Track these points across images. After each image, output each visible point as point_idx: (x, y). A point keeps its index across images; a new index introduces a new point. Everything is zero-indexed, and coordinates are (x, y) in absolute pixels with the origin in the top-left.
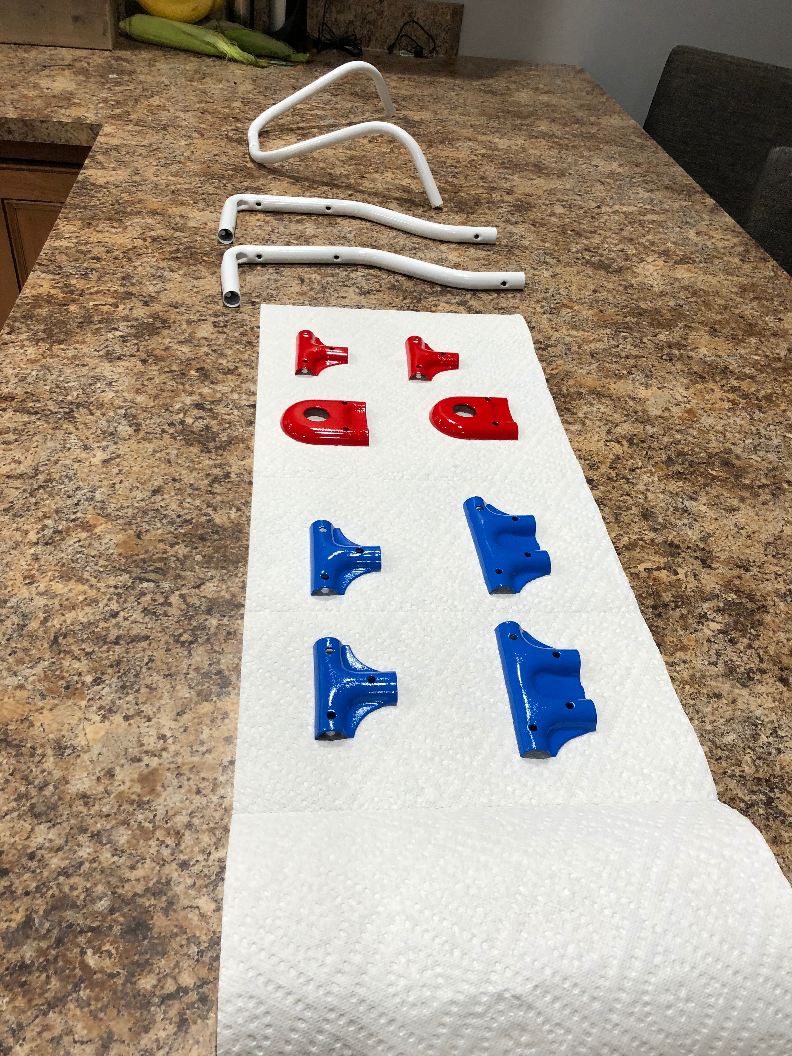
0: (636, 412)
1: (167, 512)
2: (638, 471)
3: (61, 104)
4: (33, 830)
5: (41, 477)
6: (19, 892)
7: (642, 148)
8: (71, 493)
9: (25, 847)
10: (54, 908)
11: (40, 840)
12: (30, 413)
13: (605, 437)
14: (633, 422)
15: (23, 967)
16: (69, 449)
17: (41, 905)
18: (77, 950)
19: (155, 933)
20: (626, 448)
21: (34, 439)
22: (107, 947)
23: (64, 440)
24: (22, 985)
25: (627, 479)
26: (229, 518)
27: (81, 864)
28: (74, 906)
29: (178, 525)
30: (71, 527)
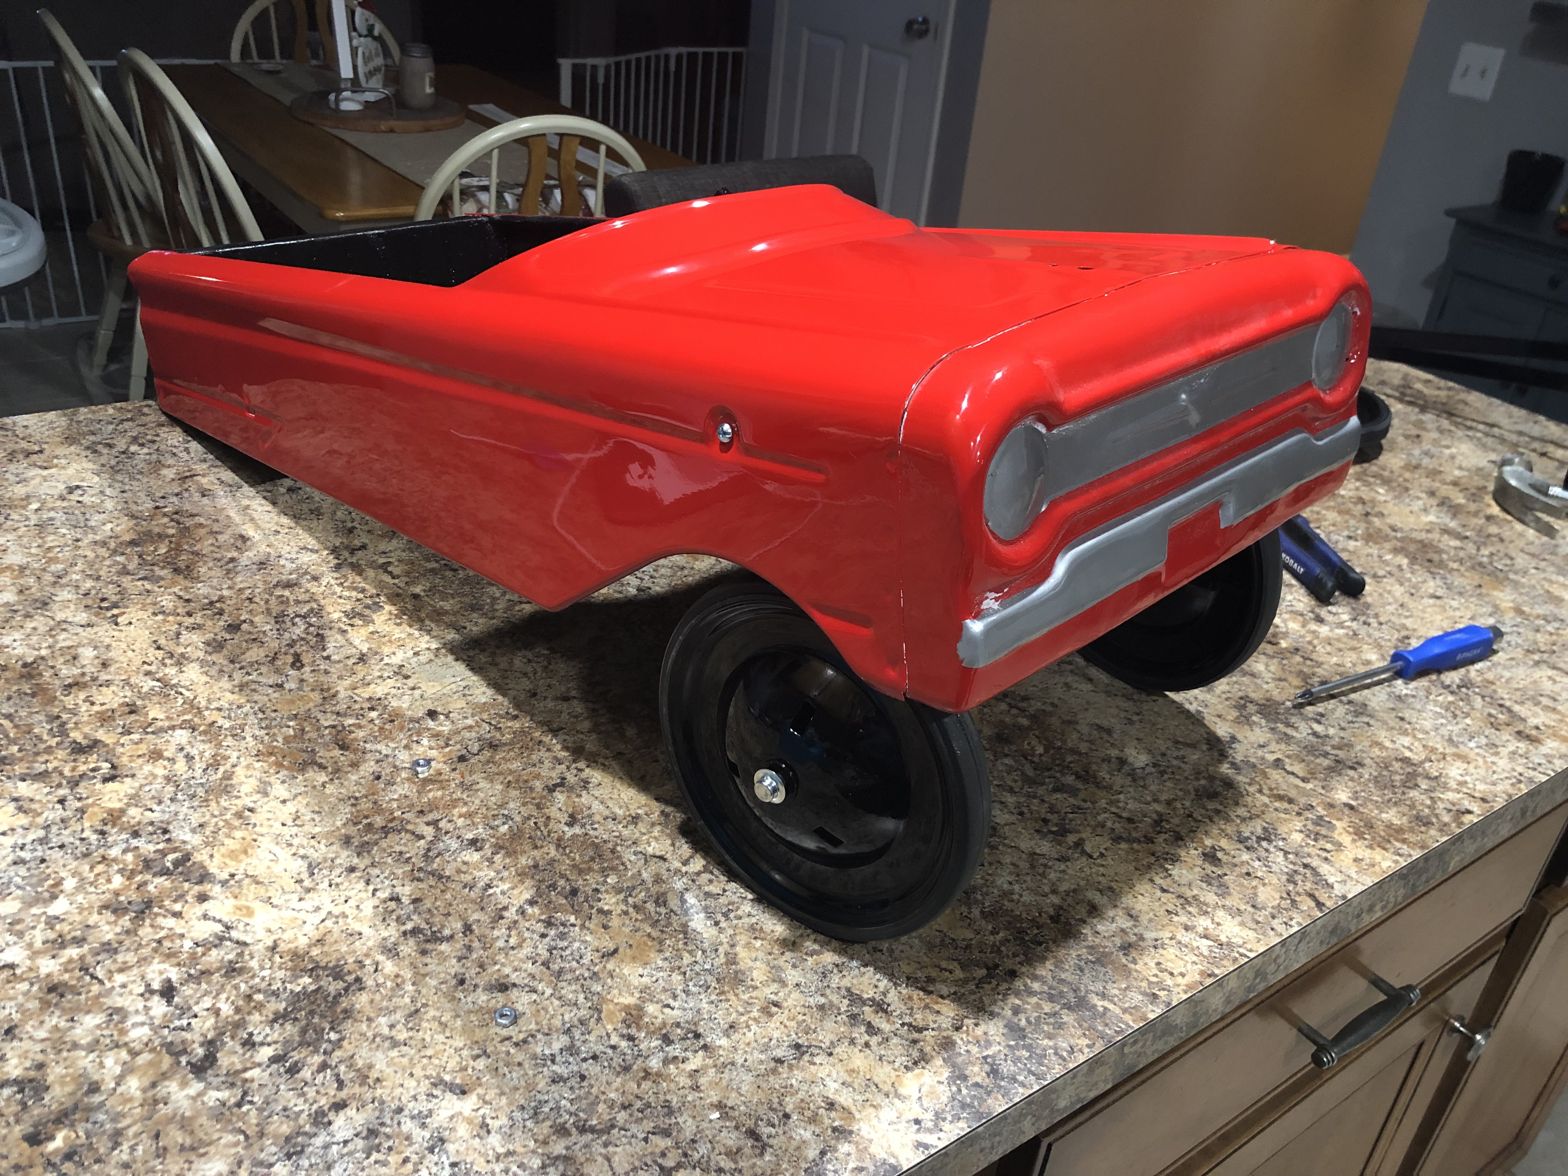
0: (15, 611)
4: (1006, 825)
6: (1047, 805)
9: (1020, 821)
10: (1035, 783)
11: (1007, 816)
13: (107, 627)
14: (48, 610)
15: (1078, 777)
17: (1041, 791)
18: (1044, 759)
19: (997, 730)
20: (129, 610)
22: (1026, 747)
24: (1087, 772)
25: (212, 602)
27: (998, 786)
28: (1023, 774)
29: (561, 928)
30: (647, 1033)
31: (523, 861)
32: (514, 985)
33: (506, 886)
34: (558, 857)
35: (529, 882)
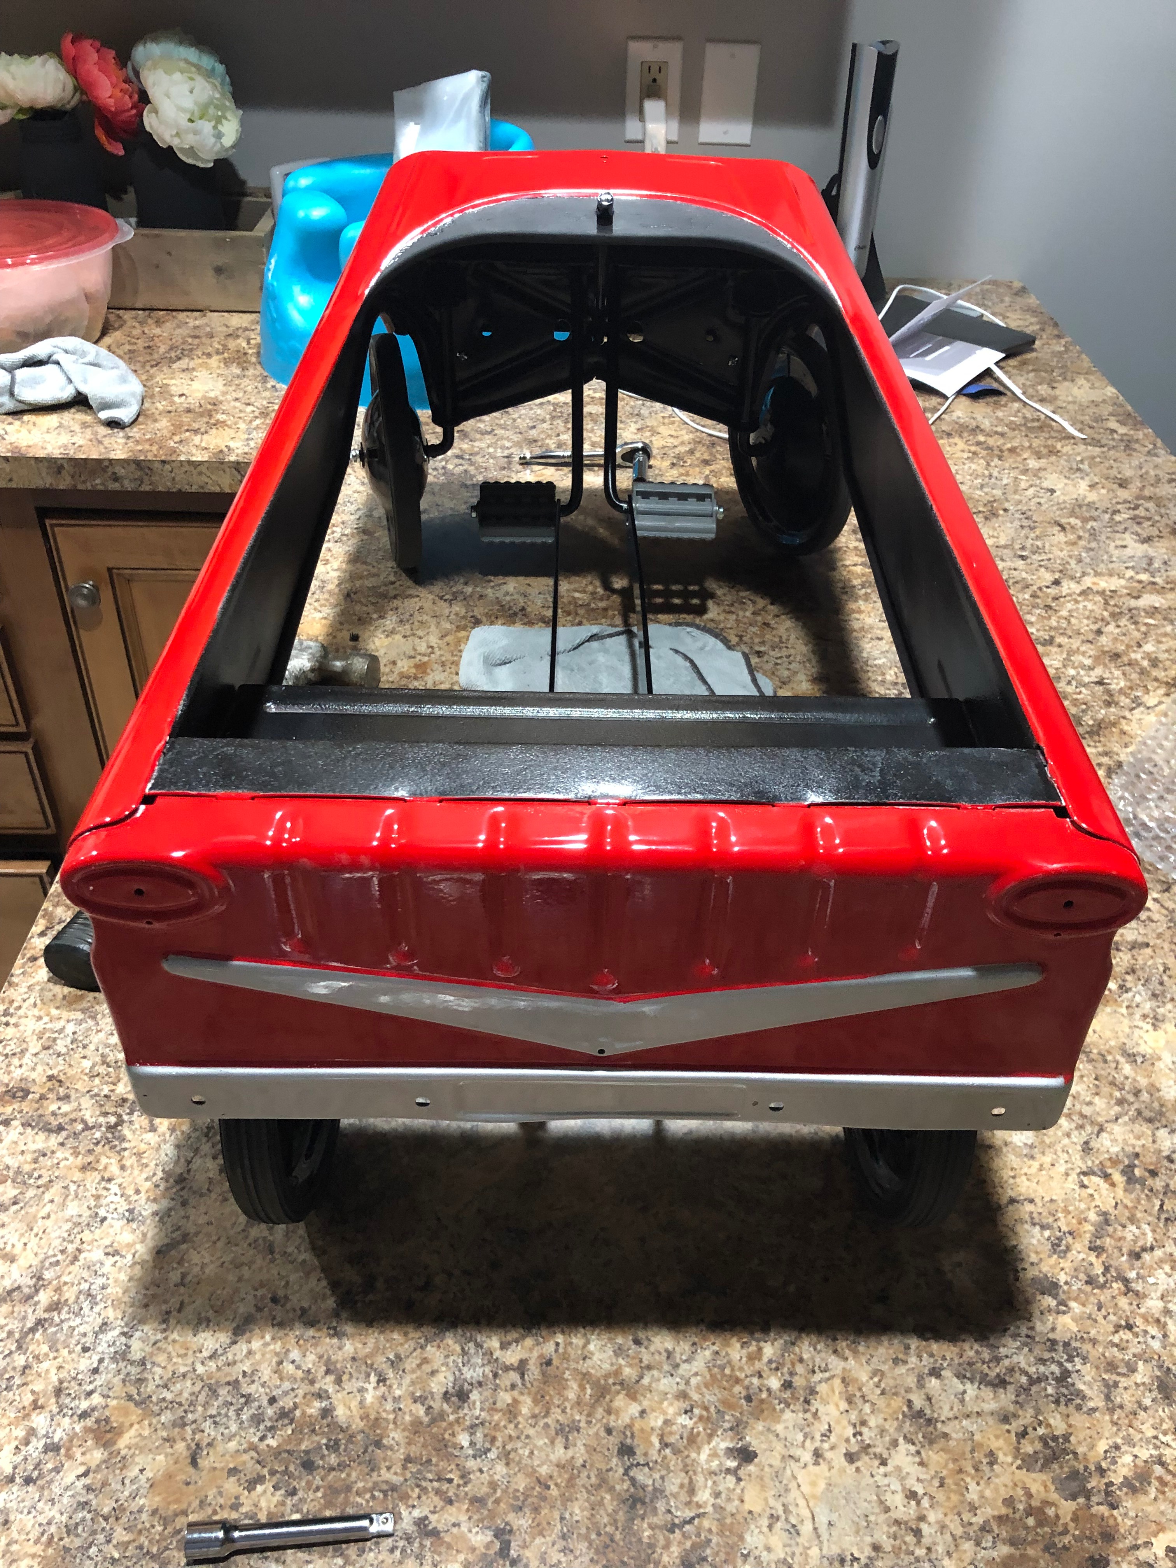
0: (1137, 1093)
1: (251, 1389)
2: (1146, 1257)
3: (196, 426)
5: (44, 1297)
7: (1128, 445)
8: (89, 1341)
12: (48, 1129)
13: (1080, 1164)
14: (1133, 1120)
16: (104, 1219)
20: (1120, 1192)
21: (47, 1197)
23: (97, 1197)
25: (1126, 1281)
26: (362, 1402)
29: (269, 1424)
30: (77, 1434)
32: (234, 1343)
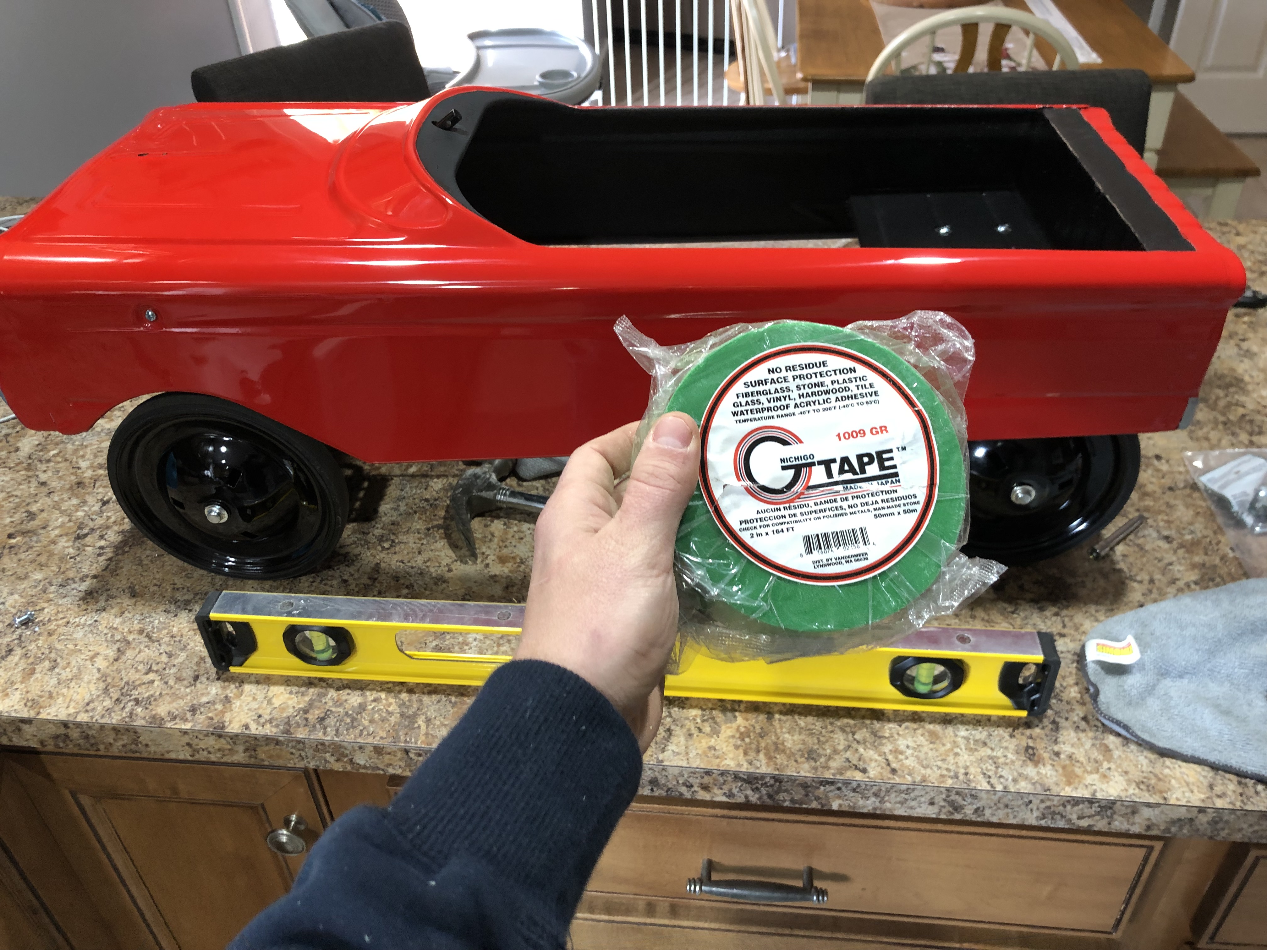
31: (1197, 559)
33: (1182, 568)
34: (1220, 565)
35: (1196, 571)
